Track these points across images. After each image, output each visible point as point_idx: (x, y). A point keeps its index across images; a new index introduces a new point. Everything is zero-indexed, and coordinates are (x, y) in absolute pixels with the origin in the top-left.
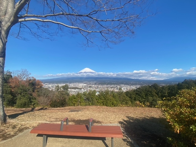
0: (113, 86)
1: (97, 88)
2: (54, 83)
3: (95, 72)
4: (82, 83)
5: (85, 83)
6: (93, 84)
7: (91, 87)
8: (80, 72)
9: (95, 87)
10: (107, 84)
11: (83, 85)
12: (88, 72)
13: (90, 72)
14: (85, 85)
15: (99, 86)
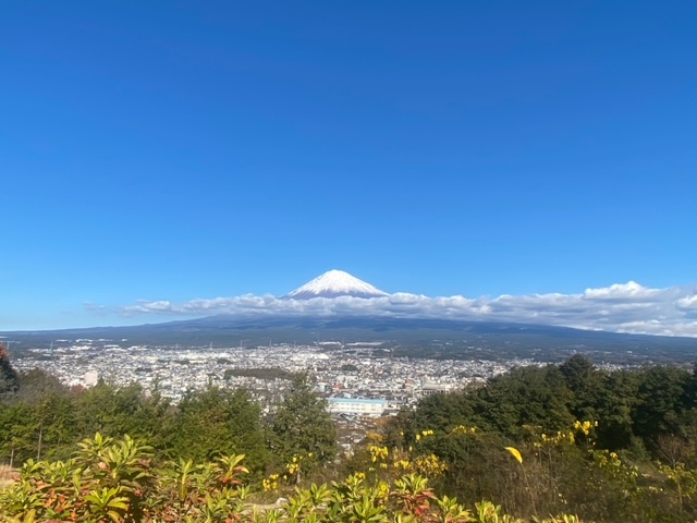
0: (470, 369)
1: (384, 378)
2: (174, 344)
3: (380, 292)
4: (313, 345)
5: (325, 349)
6: (365, 355)
7: (354, 368)
8: (299, 290)
9: (372, 370)
10: (437, 354)
11: (316, 356)
12: (342, 293)
13: (353, 293)
14: (323, 356)
15: (397, 367)
